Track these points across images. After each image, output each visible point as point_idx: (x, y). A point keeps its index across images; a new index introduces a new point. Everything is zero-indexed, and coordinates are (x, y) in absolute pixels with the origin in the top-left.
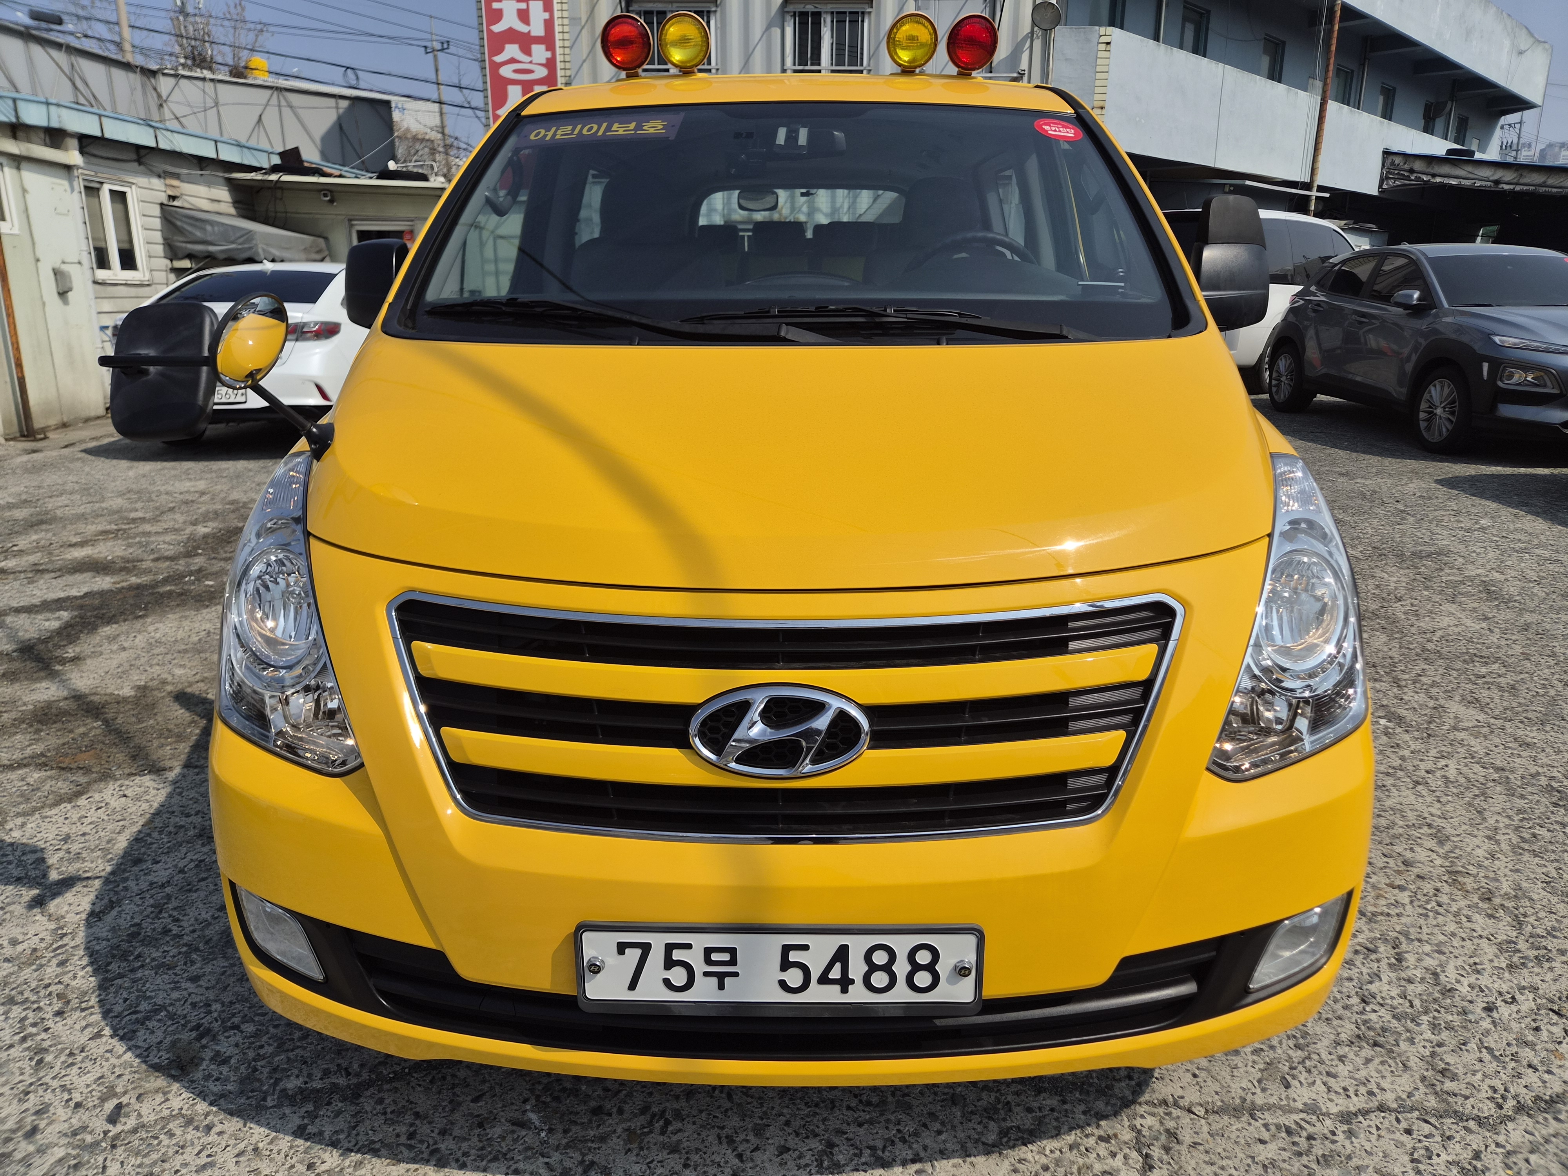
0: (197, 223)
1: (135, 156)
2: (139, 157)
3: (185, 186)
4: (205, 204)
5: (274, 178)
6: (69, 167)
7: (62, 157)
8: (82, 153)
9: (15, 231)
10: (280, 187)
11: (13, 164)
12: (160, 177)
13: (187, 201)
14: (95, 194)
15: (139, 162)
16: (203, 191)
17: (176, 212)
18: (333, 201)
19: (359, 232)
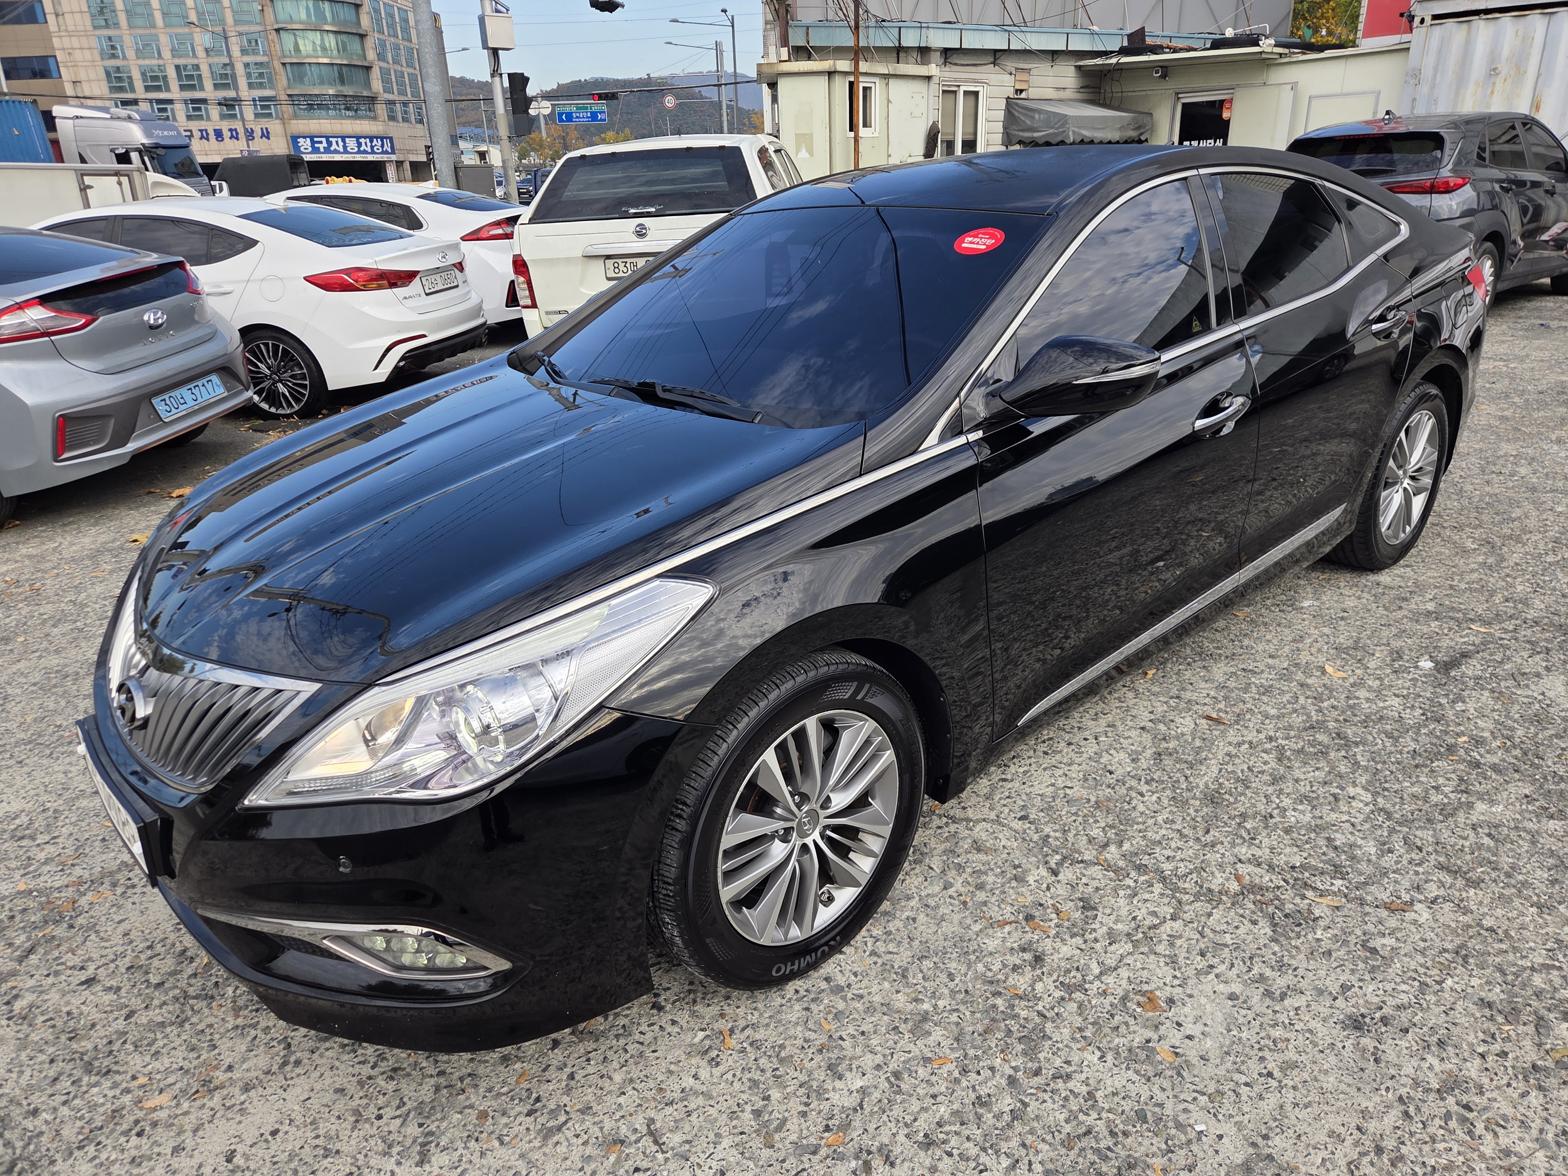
0: (1030, 113)
1: (992, 60)
2: (995, 59)
3: (1034, 80)
4: (1050, 94)
5: (1114, 61)
6: (929, 78)
7: (922, 70)
8: (945, 63)
9: (876, 135)
10: (1119, 69)
11: (884, 82)
12: (1011, 74)
13: (1033, 93)
14: (952, 96)
15: (994, 63)
16: (1051, 81)
17: (1017, 104)
18: (1164, 76)
19: (1184, 105)
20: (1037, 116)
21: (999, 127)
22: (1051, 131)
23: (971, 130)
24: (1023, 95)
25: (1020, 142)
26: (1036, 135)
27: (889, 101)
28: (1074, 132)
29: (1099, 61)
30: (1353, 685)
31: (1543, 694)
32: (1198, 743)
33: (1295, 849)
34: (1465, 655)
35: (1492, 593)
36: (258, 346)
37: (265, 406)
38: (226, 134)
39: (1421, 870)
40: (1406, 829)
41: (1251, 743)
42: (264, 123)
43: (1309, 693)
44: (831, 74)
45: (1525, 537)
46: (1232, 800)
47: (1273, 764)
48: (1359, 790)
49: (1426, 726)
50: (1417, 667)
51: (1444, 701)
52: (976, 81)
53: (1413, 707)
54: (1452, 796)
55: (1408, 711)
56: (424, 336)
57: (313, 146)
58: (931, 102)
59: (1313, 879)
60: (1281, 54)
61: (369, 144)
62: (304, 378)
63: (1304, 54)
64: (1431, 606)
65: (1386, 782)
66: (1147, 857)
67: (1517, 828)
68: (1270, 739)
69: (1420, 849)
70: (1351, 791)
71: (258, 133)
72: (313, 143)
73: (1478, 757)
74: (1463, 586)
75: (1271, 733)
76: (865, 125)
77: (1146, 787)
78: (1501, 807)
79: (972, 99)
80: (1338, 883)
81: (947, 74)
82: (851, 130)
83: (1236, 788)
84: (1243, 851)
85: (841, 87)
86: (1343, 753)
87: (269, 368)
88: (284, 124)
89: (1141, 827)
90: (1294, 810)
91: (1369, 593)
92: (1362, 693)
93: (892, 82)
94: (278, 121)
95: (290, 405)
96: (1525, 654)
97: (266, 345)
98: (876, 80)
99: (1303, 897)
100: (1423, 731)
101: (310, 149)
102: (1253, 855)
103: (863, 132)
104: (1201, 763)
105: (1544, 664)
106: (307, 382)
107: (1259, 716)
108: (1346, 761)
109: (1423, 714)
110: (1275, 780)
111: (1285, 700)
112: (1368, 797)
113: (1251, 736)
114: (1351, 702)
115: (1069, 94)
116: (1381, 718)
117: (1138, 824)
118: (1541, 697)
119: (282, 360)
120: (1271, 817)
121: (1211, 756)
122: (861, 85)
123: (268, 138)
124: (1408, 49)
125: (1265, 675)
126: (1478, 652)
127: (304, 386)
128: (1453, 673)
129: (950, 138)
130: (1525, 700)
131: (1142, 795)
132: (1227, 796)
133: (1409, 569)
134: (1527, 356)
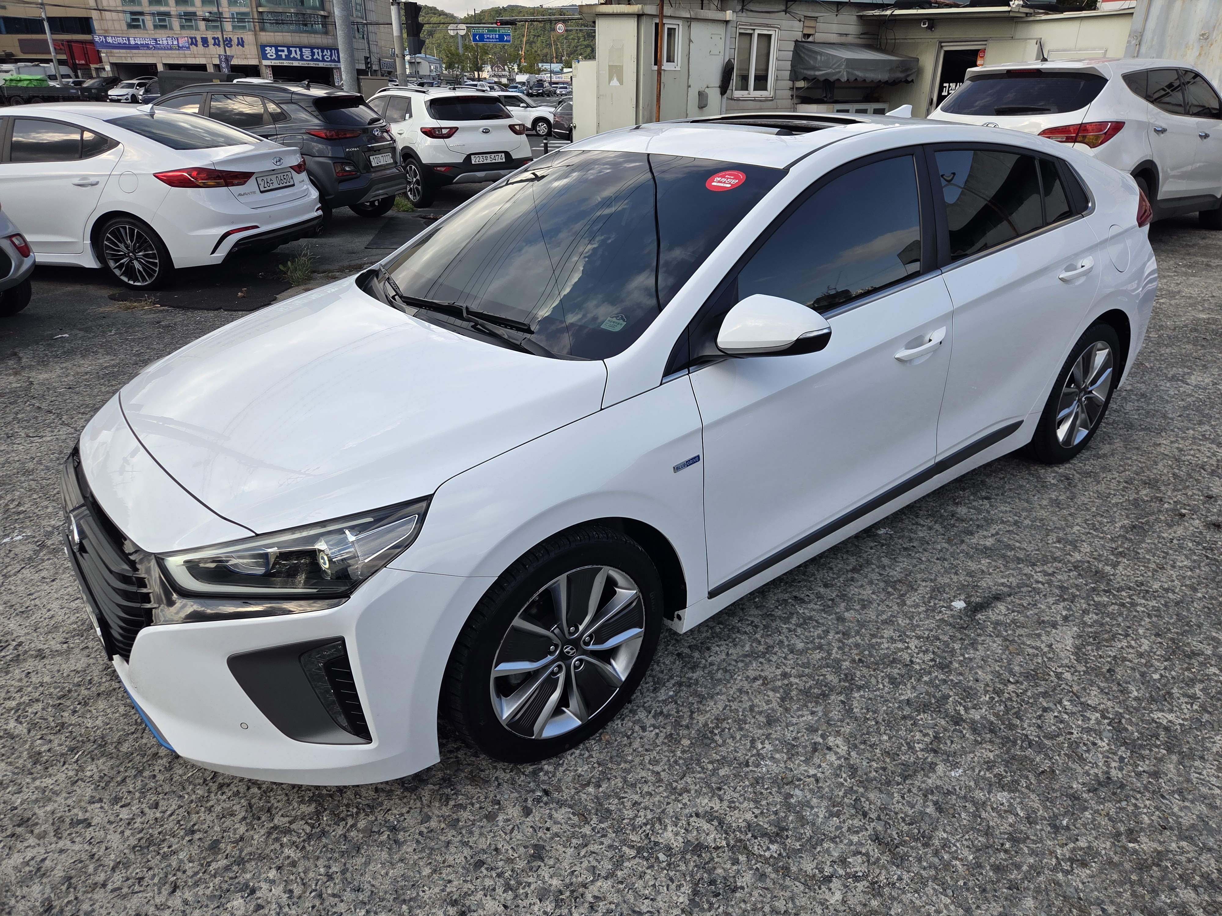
0: (813, 55)
1: (784, 8)
2: (787, 8)
3: (820, 26)
4: (834, 38)
5: (888, 12)
6: (727, 22)
7: (719, 16)
8: (742, 10)
9: (678, 68)
10: (894, 19)
11: (687, 24)
12: (800, 21)
13: (819, 37)
14: (748, 37)
15: (786, 11)
16: (835, 28)
17: (803, 47)
18: (931, 28)
19: (946, 52)
20: (819, 57)
21: (788, 65)
22: (829, 71)
23: (763, 67)
24: (810, 39)
25: (804, 79)
26: (817, 73)
27: (690, 41)
28: (848, 73)
29: (877, 12)
30: (885, 622)
31: (1050, 646)
32: (719, 675)
33: (752, 805)
34: (998, 598)
35: (1048, 533)
36: (118, 229)
37: (125, 279)
38: (211, 41)
39: (855, 839)
40: (861, 790)
41: (765, 678)
42: (240, 34)
43: (840, 628)
44: (639, 16)
45: (1103, 475)
46: (720, 742)
47: (774, 705)
48: (839, 741)
49: (930, 673)
50: (949, 608)
51: (957, 646)
52: (767, 25)
53: (926, 652)
54: (920, 755)
55: (921, 655)
56: (256, 227)
57: (276, 54)
58: (728, 42)
59: (753, 841)
60: (1027, 14)
61: (320, 54)
62: (155, 258)
63: (1047, 14)
64: (989, 542)
65: (868, 733)
66: (616, 801)
67: (965, 797)
68: (785, 675)
69: (865, 815)
70: (831, 741)
71: (235, 41)
72: (277, 51)
73: (962, 712)
74: (1027, 522)
75: (788, 670)
76: (669, 60)
77: (652, 721)
78: (960, 771)
79: (765, 40)
80: (774, 847)
81: (743, 19)
82: (656, 64)
83: (729, 729)
84: (705, 803)
85: (649, 28)
86: (842, 698)
87: (127, 248)
88: (255, 35)
89: (627, 766)
90: (772, 758)
91: (941, 523)
92: (888, 632)
93: (694, 25)
94: (250, 33)
95: (144, 280)
96: (1051, 600)
97: (125, 228)
98: (680, 22)
99: (736, 862)
100: (926, 679)
101: (275, 56)
102: (712, 808)
103: (666, 66)
104: (712, 697)
105: (1064, 613)
106: (157, 261)
107: (786, 650)
108: (842, 706)
109: (932, 660)
110: (770, 722)
111: (816, 634)
112: (843, 750)
113: (770, 671)
114: (874, 641)
115: (850, 39)
116: (894, 661)
117: (626, 762)
118: (1046, 649)
119: (137, 241)
120: (747, 765)
121: (724, 690)
122: (666, 27)
123: (243, 46)
124: (1132, 14)
125: (811, 606)
126: (1009, 596)
127: (155, 264)
128: (979, 616)
129: (744, 73)
130: (1031, 651)
131: (644, 729)
132: (717, 738)
133: (986, 502)
134: (1179, 292)
